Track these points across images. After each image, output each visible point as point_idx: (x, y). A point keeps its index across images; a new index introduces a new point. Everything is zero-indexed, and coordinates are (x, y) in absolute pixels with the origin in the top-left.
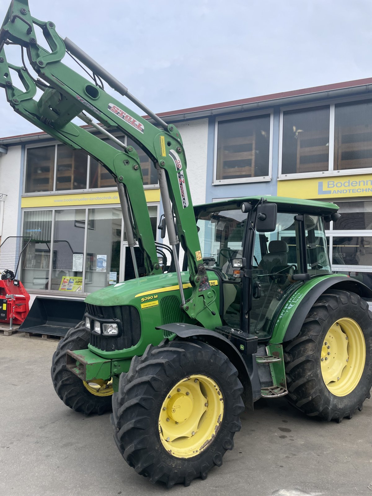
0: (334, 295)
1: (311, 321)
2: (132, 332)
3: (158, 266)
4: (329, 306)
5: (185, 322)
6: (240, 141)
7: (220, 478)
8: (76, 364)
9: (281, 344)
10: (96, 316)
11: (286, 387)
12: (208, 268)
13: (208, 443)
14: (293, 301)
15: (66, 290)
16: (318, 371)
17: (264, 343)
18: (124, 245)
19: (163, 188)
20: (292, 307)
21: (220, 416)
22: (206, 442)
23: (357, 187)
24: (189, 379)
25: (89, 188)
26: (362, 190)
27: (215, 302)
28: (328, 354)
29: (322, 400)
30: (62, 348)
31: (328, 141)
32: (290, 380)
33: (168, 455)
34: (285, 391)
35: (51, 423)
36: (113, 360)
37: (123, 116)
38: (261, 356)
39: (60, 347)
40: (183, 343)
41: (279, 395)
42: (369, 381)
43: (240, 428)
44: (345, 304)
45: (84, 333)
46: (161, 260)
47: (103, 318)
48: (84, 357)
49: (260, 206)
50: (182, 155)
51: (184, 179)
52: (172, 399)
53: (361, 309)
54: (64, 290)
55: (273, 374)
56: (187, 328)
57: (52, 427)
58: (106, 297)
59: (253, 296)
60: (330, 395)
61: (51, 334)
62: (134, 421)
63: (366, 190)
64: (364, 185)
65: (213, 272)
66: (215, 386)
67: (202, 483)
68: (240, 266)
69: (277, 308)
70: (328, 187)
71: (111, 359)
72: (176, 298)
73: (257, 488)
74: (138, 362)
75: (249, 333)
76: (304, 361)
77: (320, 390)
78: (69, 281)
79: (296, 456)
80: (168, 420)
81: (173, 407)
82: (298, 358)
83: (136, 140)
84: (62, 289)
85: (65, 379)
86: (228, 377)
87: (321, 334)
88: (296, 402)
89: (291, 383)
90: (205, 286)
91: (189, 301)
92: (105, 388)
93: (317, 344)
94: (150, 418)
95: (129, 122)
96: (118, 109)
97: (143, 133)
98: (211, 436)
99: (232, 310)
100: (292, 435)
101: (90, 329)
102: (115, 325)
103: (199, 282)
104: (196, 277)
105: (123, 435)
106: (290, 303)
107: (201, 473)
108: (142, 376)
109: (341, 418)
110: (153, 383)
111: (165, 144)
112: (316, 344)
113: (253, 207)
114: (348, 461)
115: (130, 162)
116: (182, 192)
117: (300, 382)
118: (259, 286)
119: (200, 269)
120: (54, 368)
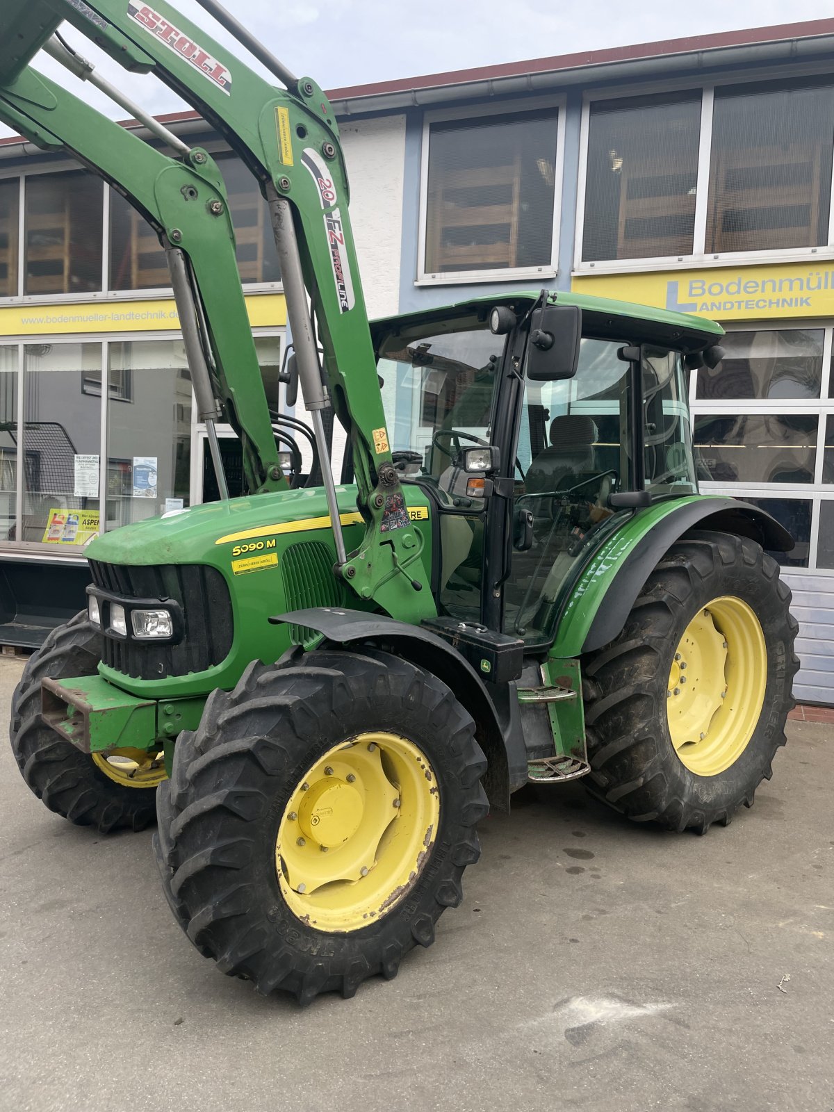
0: (705, 543)
1: (649, 604)
2: (209, 631)
3: (278, 471)
4: (692, 567)
5: (347, 607)
6: (482, 178)
7: (428, 974)
8: (68, 711)
9: (576, 658)
10: (113, 591)
11: (586, 757)
12: (405, 479)
13: (401, 893)
14: (607, 557)
15: (60, 542)
16: (661, 720)
17: (537, 656)
18: (198, 433)
19: (286, 253)
20: (605, 570)
21: (430, 830)
22: (395, 892)
23: (758, 296)
24: (354, 744)
25: (109, 290)
26: (767, 304)
27: (420, 561)
28: (682, 681)
29: (668, 785)
30: (36, 673)
31: (694, 183)
32: (594, 742)
33: (302, 928)
34: (583, 767)
35: (13, 854)
36: (160, 701)
37: (171, 38)
38: (529, 687)
39: (31, 671)
40: (340, 657)
41: (569, 776)
42: (770, 740)
43: (478, 855)
44: (728, 564)
45: (91, 638)
46: (286, 461)
47: (133, 596)
48: (86, 694)
49: (537, 311)
50: (338, 166)
51: (342, 232)
52: (312, 793)
53: (762, 575)
54: (56, 542)
55: (555, 727)
56: (351, 620)
57: (13, 864)
58: (139, 543)
59: (514, 546)
60: (684, 775)
61: (25, 646)
62: (211, 849)
63: (777, 303)
64: (774, 290)
65: (416, 487)
66: (419, 759)
67: (386, 987)
68: (484, 467)
69: (570, 574)
70: (691, 294)
71: (157, 699)
72: (325, 549)
73: (518, 996)
74: (223, 704)
75: (501, 632)
76: (630, 697)
77: (662, 764)
78: (66, 520)
79: (608, 916)
80: (301, 841)
81: (314, 812)
82: (615, 691)
83: (209, 114)
84: (49, 539)
85: (43, 748)
86: (450, 737)
87: (670, 633)
88: (605, 790)
89: (596, 747)
90: (397, 520)
91: (356, 554)
92: (150, 767)
93: (662, 658)
94: (253, 841)
95: (189, 59)
96: (158, 19)
97: (228, 94)
98: (408, 878)
99: (461, 581)
100: (596, 866)
101: (100, 625)
102: (164, 615)
103: (383, 509)
104: (374, 495)
105: (183, 884)
106: (602, 560)
107: (382, 965)
108: (232, 740)
109: (706, 824)
110: (260, 755)
111: (291, 130)
112: (658, 657)
113: (519, 320)
114: (728, 924)
115: (199, 192)
116: (338, 269)
117: (620, 744)
118: (528, 520)
119: (384, 474)
120: (15, 723)
